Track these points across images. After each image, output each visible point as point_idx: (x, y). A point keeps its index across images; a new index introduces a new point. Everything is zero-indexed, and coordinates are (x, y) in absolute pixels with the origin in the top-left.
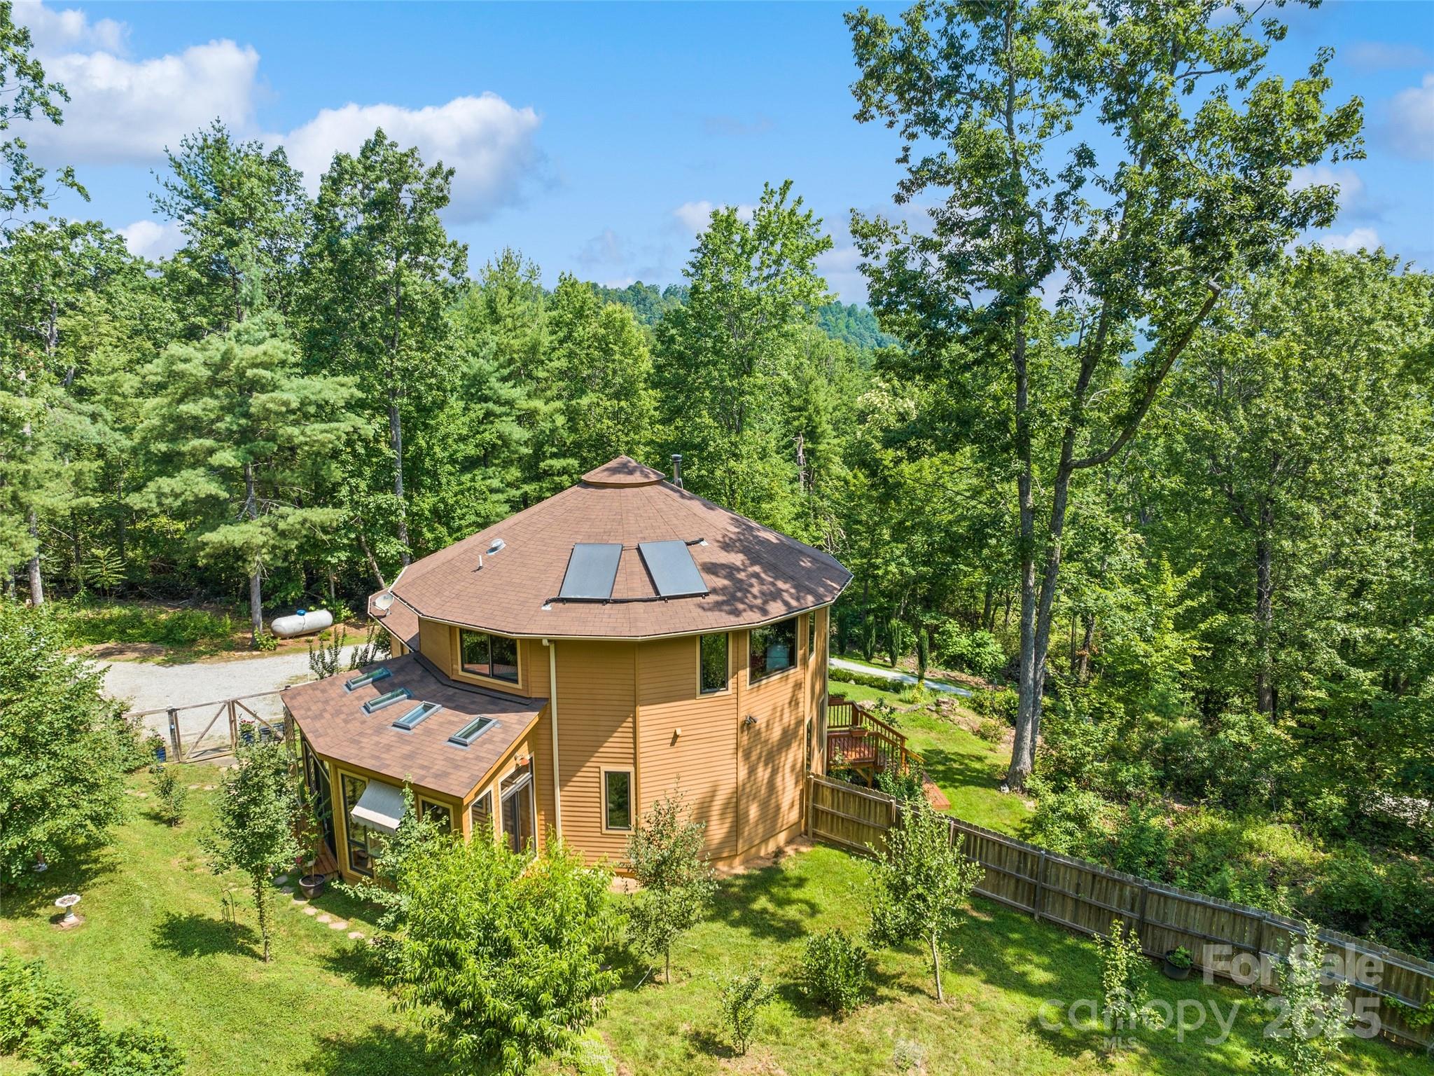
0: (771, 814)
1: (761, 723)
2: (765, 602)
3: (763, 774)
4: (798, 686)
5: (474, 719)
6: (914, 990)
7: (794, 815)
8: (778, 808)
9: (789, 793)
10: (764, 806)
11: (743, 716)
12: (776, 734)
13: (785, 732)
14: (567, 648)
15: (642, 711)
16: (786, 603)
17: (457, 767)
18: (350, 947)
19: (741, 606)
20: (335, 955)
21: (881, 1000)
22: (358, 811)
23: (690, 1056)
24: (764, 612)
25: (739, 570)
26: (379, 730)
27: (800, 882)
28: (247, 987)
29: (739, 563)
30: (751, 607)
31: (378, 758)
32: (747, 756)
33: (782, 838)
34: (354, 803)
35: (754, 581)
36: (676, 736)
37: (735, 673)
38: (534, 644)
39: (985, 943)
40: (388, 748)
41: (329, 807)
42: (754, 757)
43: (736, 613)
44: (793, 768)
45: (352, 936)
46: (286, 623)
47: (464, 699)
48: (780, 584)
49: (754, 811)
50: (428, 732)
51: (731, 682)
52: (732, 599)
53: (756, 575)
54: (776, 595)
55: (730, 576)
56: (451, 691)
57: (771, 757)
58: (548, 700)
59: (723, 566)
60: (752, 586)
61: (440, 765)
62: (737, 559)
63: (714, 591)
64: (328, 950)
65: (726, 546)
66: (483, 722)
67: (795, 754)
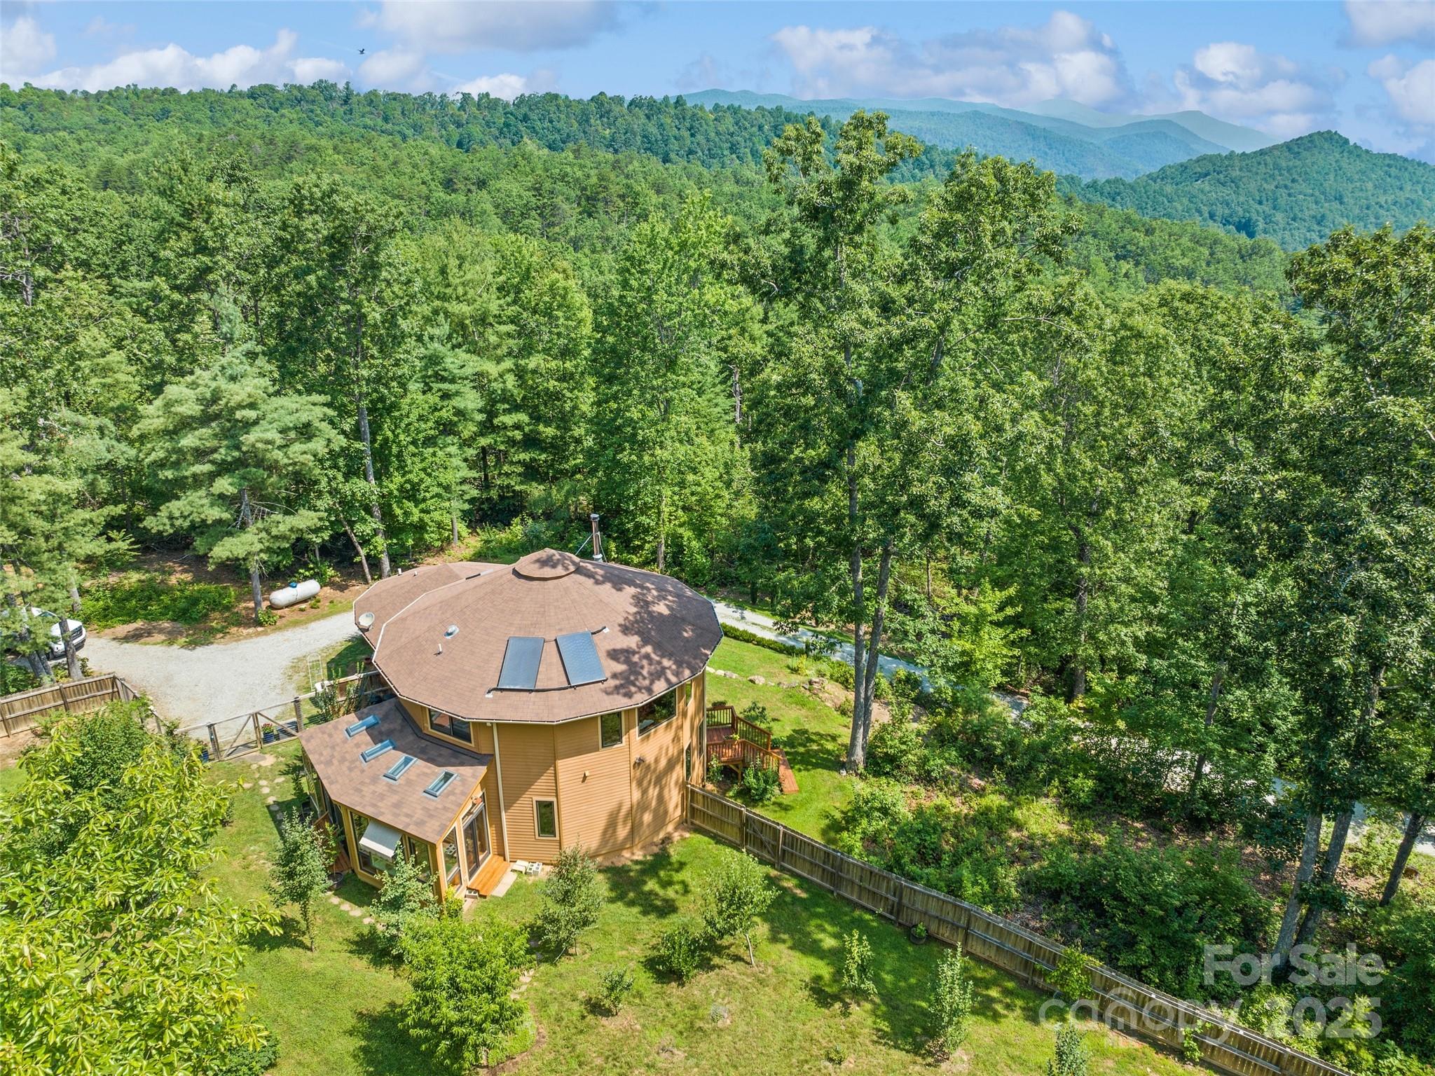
0: (661, 817)
1: (650, 759)
2: (652, 682)
3: (653, 792)
4: (681, 727)
5: (441, 771)
6: (737, 958)
7: (678, 812)
8: (666, 812)
9: (674, 798)
10: (656, 811)
11: (635, 758)
12: (663, 763)
13: (669, 761)
14: (506, 728)
15: (560, 763)
16: (668, 680)
17: (431, 816)
18: (366, 931)
19: (633, 689)
20: (357, 939)
21: (712, 968)
22: (364, 841)
23: (583, 1017)
24: (649, 690)
25: (634, 653)
26: (374, 780)
27: (682, 865)
28: (305, 975)
29: (634, 646)
30: (640, 689)
31: (374, 806)
32: (640, 783)
33: (670, 828)
34: (361, 835)
35: (645, 662)
36: (585, 777)
37: (627, 731)
38: (480, 726)
39: (795, 916)
40: (382, 797)
41: (343, 833)
42: (645, 783)
43: (629, 695)
44: (677, 783)
45: (367, 921)
46: (282, 595)
47: (433, 753)
48: (666, 663)
49: (647, 818)
50: (409, 783)
51: (624, 739)
52: (625, 684)
53: (647, 656)
54: (660, 674)
55: (628, 661)
56: (423, 743)
57: (659, 780)
58: (493, 755)
59: (623, 651)
60: (642, 667)
61: (419, 814)
62: (632, 641)
63: (615, 676)
64: (351, 935)
65: (626, 630)
66: (448, 776)
67: (679, 772)
